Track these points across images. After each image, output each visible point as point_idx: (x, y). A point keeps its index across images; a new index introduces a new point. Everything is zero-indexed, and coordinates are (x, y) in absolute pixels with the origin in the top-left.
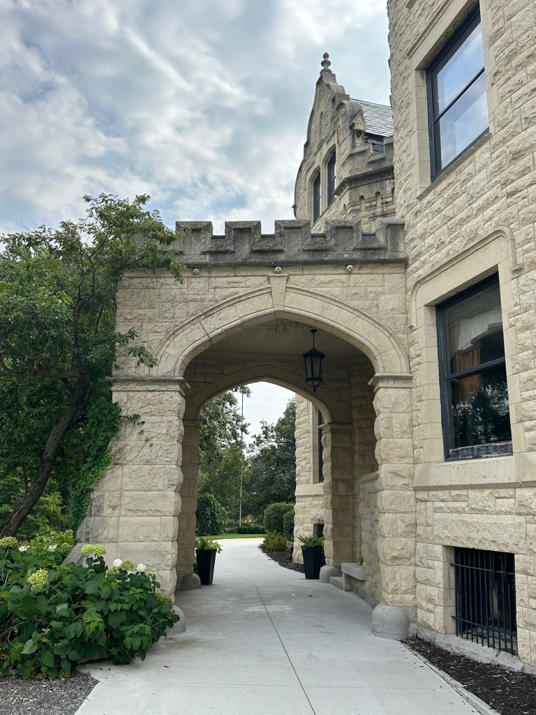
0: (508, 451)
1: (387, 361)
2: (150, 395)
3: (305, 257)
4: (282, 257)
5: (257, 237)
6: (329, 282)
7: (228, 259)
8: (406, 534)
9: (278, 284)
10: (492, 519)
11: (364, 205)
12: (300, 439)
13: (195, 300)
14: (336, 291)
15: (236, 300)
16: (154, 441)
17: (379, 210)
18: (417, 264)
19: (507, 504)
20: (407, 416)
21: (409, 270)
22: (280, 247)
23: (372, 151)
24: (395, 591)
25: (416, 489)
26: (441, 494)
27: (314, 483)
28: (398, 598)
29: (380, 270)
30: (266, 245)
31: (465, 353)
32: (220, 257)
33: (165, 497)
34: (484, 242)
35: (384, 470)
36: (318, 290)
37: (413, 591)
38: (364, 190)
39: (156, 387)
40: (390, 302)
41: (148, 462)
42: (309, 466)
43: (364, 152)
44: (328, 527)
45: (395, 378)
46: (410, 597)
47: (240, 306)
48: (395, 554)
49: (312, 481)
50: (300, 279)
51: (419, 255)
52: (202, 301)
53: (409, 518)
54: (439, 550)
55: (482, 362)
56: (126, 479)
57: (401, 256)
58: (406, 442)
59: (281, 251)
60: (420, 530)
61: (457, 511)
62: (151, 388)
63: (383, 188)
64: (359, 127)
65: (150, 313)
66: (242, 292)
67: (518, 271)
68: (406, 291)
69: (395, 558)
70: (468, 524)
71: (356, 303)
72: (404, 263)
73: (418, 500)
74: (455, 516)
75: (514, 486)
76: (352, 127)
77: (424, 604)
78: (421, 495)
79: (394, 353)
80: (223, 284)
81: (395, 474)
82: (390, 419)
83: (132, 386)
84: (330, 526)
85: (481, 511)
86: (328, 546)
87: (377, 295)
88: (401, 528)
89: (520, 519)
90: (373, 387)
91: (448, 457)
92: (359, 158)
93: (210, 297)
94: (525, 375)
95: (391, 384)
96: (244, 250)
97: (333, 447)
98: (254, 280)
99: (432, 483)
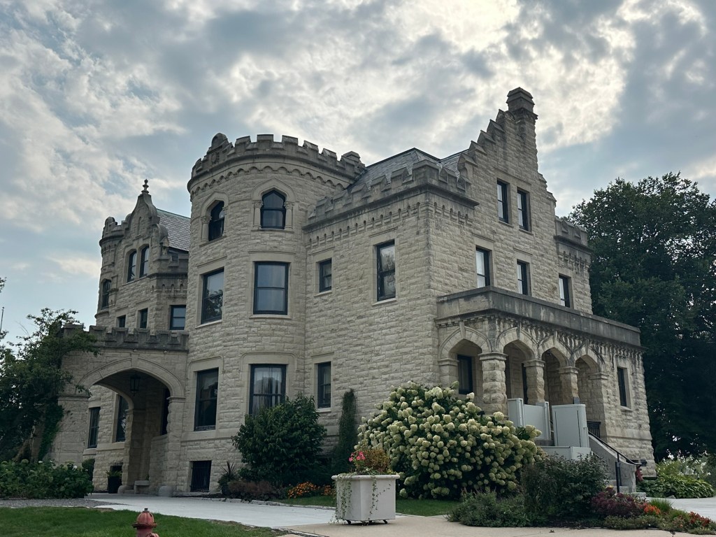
0: (214, 428)
1: (176, 391)
2: (75, 403)
3: (147, 346)
4: (137, 345)
5: (127, 335)
6: (157, 357)
7: (113, 345)
8: (175, 459)
9: (134, 357)
10: (207, 450)
11: (164, 290)
12: (104, 415)
13: (97, 362)
14: (159, 361)
15: (116, 362)
16: (76, 422)
17: (172, 294)
18: (192, 354)
19: (212, 445)
20: (181, 414)
21: (189, 355)
22: (136, 341)
23: (171, 260)
24: (169, 480)
25: (181, 442)
26: (191, 443)
27: (113, 442)
28: (170, 482)
29: (178, 353)
30: (131, 339)
31: (206, 390)
32: (110, 343)
33: (80, 445)
34: (216, 358)
35: (170, 435)
36: (152, 360)
37: (176, 480)
38: (165, 281)
39: (78, 399)
40: (180, 367)
41: (73, 431)
42: (110, 432)
43: (167, 260)
44: (125, 466)
45: (179, 398)
46: (174, 482)
47: (117, 365)
48: (171, 466)
49: (111, 441)
50: (144, 355)
51: (193, 351)
52: (100, 362)
53: (178, 453)
54: (188, 463)
55: (211, 397)
56: (63, 438)
57: (186, 349)
58: (180, 424)
59: (137, 343)
60: (181, 457)
61: (196, 449)
62: (76, 399)
63: (176, 283)
64: (165, 245)
65: (76, 366)
66: (118, 359)
67: (224, 372)
68: (187, 363)
69: (171, 468)
70: (199, 453)
71: (166, 367)
72: (187, 352)
73: (182, 446)
74: (195, 451)
75: (214, 439)
76: (161, 244)
77: (180, 484)
78: (183, 444)
79: (179, 388)
80: (110, 355)
81: (175, 436)
82: (175, 415)
83: (67, 398)
84: (127, 465)
85: (203, 448)
86: (124, 475)
87: (175, 363)
88: (174, 456)
89: (215, 450)
90: (168, 400)
91: (195, 430)
92: (164, 263)
93: (104, 361)
94: (222, 405)
95: (177, 400)
96: (121, 340)
97: (134, 422)
98: (125, 354)
99: (188, 439)
